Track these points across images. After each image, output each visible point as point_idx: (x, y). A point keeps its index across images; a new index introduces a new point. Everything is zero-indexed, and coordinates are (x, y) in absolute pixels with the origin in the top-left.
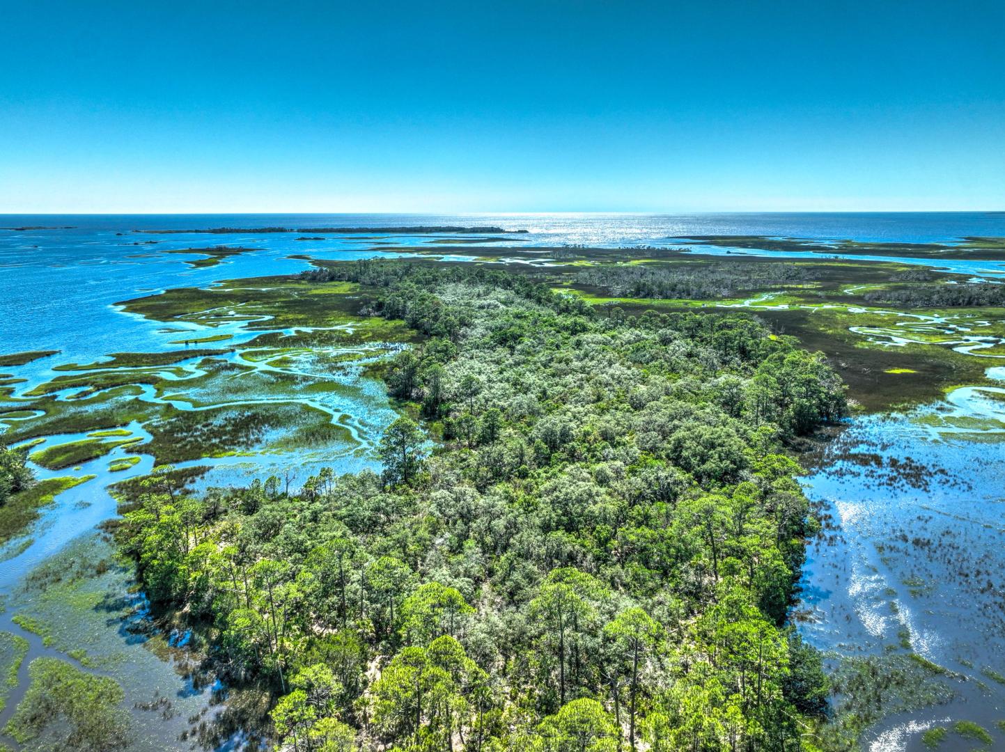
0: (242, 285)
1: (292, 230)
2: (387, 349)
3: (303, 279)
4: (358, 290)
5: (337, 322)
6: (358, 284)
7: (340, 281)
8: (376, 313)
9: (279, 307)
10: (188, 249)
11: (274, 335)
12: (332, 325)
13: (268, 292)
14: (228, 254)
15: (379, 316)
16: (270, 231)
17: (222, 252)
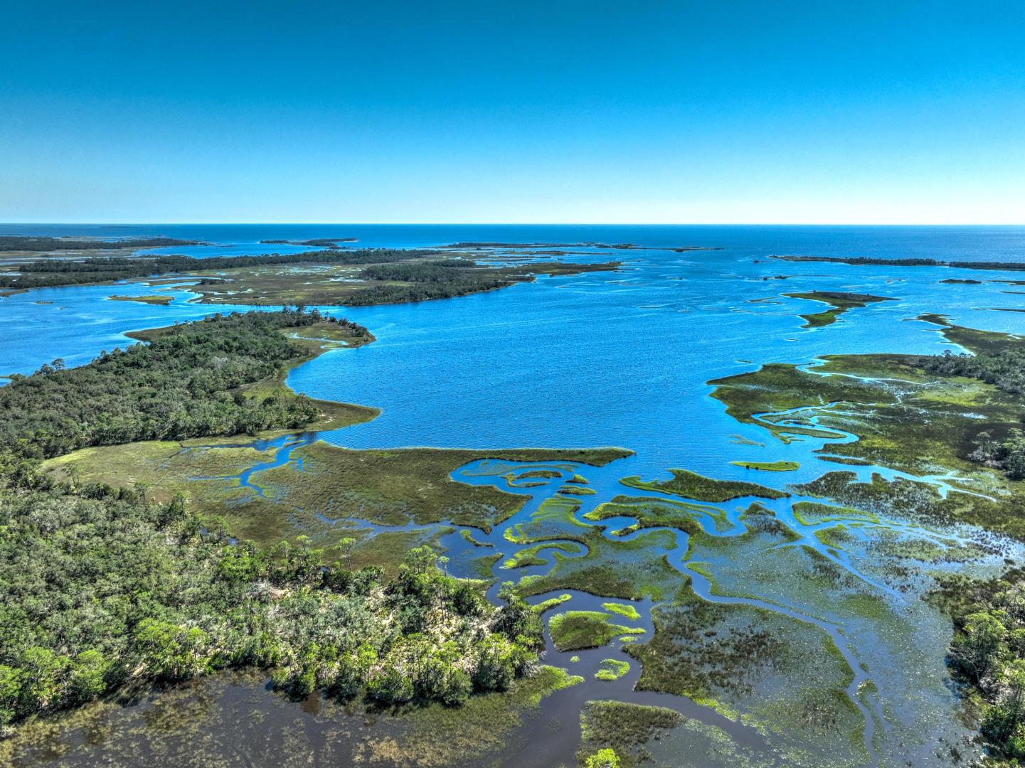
0: (845, 368)
1: (943, 263)
2: (984, 549)
3: (921, 367)
4: (988, 401)
5: (932, 468)
6: (992, 388)
7: (970, 377)
8: (995, 463)
9: (873, 420)
10: (810, 291)
11: (845, 476)
12: (922, 473)
13: (870, 386)
14: (850, 305)
15: (998, 468)
16: (914, 264)
17: (845, 301)
